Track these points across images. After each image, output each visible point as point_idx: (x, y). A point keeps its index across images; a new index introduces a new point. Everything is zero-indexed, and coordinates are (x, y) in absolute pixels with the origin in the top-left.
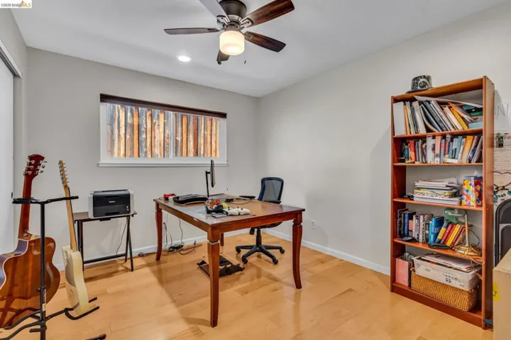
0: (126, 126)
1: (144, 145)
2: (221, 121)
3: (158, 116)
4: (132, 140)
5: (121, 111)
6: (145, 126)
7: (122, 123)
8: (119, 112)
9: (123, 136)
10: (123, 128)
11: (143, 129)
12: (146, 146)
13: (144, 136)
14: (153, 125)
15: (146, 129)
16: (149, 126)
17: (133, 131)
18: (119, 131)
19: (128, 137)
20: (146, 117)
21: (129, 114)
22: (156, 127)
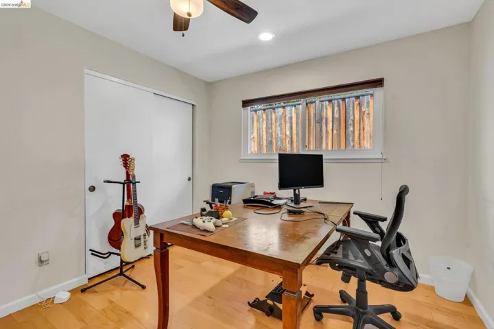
0: (333, 121)
1: (351, 139)
2: (378, 91)
3: (368, 103)
4: (339, 135)
5: (328, 107)
6: (352, 118)
7: (330, 119)
8: (326, 108)
9: (330, 132)
10: (331, 123)
11: (350, 122)
12: (353, 140)
13: (351, 129)
14: (362, 114)
15: (353, 121)
16: (357, 117)
17: (340, 125)
18: (326, 126)
19: (335, 132)
20: (353, 108)
21: (336, 108)
22: (365, 116)
